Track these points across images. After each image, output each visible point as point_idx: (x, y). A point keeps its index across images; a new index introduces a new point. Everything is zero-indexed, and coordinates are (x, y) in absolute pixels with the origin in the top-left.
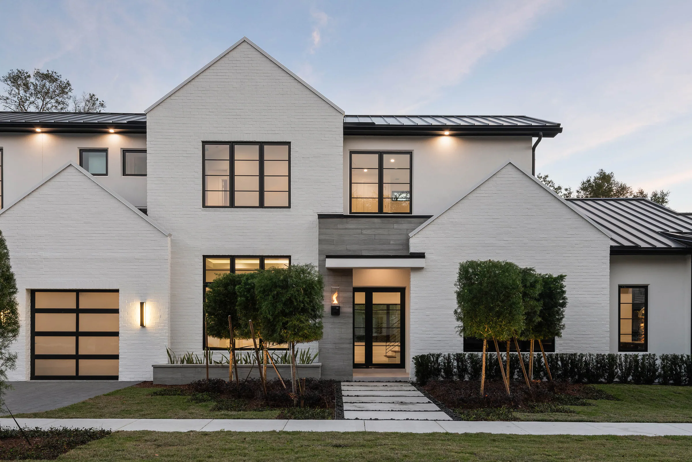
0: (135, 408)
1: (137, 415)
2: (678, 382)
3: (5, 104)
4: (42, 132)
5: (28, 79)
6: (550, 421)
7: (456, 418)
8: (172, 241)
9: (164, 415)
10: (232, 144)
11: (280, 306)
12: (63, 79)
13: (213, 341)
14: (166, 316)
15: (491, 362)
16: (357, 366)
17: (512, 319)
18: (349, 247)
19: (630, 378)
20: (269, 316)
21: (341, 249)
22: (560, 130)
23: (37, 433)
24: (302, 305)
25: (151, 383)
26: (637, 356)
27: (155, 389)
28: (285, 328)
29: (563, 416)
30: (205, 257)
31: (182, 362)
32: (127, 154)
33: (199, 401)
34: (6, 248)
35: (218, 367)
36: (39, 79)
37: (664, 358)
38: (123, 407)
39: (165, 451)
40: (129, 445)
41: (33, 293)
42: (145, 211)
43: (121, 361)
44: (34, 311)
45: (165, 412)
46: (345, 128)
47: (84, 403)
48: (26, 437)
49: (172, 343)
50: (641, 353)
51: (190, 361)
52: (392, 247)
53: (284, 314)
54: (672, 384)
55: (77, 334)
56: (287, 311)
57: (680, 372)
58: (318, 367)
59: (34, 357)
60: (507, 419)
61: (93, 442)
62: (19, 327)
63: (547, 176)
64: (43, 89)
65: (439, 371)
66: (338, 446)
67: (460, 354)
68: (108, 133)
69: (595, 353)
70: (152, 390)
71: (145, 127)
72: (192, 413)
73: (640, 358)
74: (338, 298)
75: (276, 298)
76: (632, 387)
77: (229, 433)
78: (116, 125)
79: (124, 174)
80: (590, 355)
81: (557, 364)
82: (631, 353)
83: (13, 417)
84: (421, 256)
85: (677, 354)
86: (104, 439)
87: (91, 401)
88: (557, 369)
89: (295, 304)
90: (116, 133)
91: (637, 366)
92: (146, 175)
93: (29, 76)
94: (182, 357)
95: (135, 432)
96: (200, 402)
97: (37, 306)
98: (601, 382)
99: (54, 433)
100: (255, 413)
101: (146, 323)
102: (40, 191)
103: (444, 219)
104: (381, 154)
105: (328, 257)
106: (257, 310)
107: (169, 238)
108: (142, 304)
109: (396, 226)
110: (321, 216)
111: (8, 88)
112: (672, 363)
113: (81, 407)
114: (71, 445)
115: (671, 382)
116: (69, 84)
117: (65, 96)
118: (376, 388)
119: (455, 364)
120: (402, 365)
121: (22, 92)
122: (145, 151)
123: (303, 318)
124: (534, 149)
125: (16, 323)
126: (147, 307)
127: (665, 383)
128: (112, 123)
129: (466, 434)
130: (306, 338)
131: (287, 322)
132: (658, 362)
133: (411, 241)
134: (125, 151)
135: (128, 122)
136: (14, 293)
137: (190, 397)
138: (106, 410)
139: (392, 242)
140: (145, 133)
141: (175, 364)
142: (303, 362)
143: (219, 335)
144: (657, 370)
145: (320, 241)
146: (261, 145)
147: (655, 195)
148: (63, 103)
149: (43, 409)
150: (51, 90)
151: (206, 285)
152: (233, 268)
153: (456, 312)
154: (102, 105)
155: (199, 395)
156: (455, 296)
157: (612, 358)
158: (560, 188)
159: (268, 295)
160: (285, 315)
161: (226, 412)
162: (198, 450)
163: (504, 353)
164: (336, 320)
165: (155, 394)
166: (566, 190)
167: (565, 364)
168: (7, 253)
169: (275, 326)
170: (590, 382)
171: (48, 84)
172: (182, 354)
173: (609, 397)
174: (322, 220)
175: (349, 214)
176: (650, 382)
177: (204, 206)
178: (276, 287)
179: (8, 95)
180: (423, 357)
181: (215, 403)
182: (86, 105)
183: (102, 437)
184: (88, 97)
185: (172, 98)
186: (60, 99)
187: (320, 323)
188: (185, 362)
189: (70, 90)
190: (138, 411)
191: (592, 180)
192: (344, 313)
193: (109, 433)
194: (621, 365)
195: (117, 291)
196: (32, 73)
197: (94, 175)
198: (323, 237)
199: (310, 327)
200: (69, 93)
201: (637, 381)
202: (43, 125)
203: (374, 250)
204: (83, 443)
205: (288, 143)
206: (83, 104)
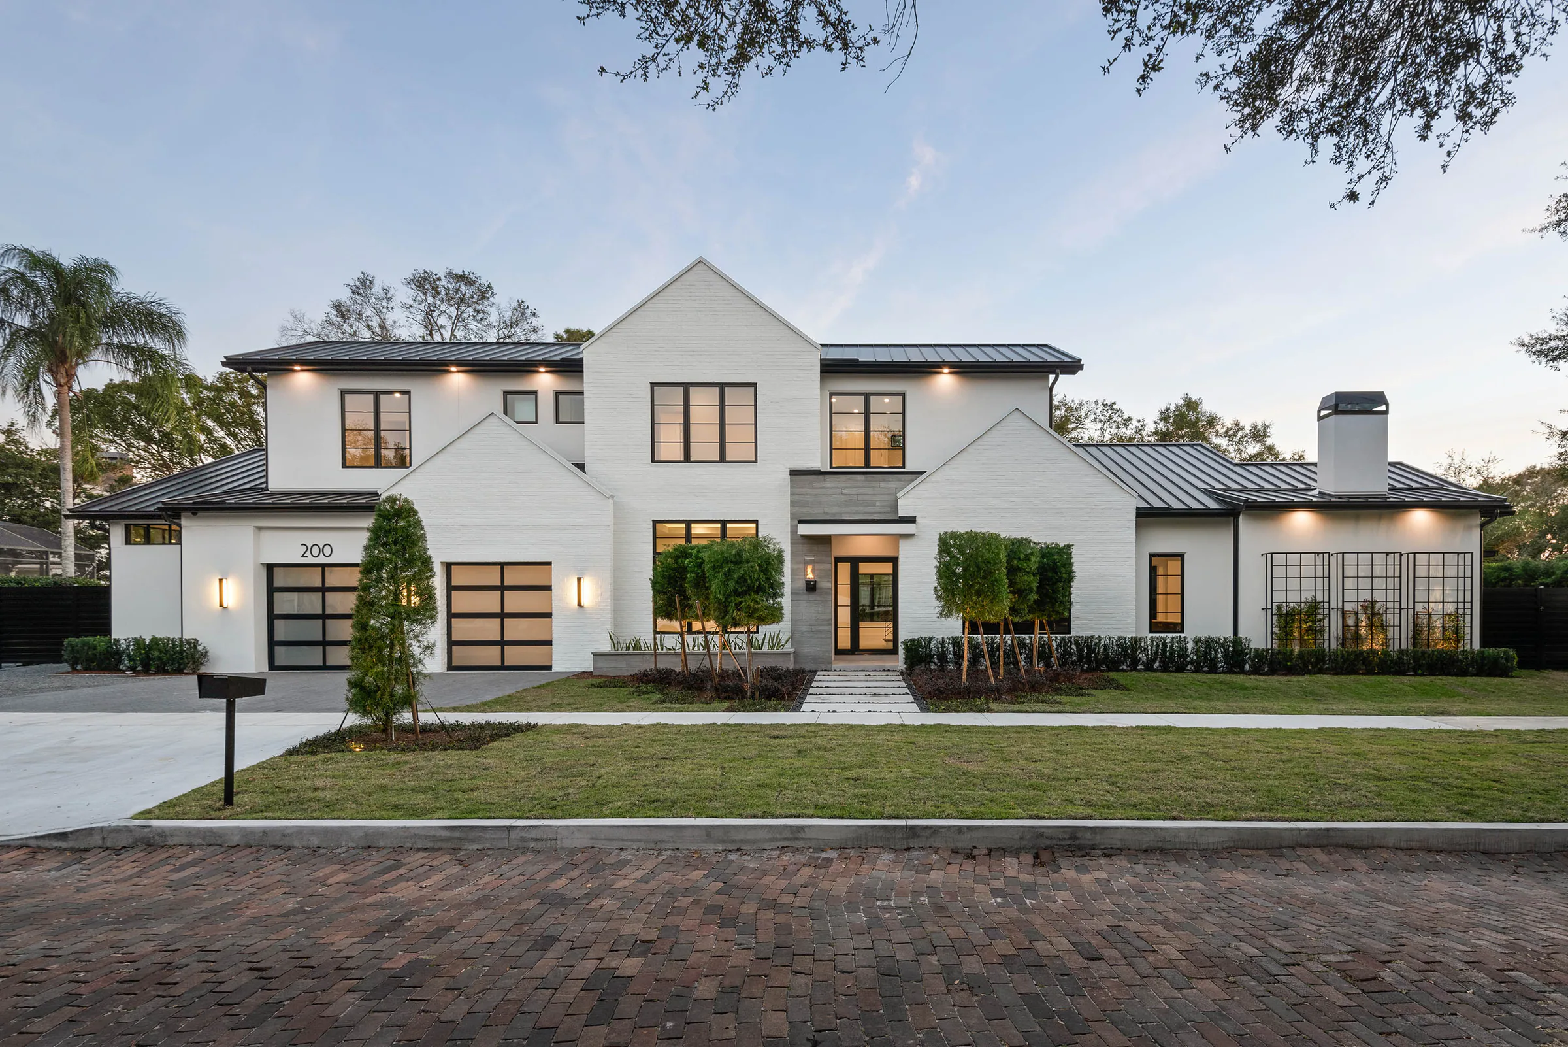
0: (567, 701)
1: (569, 708)
2: (1213, 670)
3: (409, 315)
4: (458, 371)
5: (438, 283)
6: (1026, 712)
7: (924, 709)
8: (615, 503)
9: (599, 708)
10: (687, 386)
11: (732, 585)
12: (484, 281)
13: (662, 623)
14: (608, 594)
15: (992, 647)
16: (838, 652)
17: (995, 598)
18: (826, 510)
19: (1157, 664)
20: (721, 597)
21: (817, 513)
22: (1081, 367)
23: (457, 727)
24: (757, 583)
25: (590, 674)
26: (1164, 639)
27: (593, 681)
28: (739, 610)
29: (1046, 706)
30: (655, 522)
31: (628, 648)
32: (561, 397)
33: (641, 693)
34: (422, 529)
35: (670, 654)
36: (451, 280)
37: (1197, 641)
38: (555, 700)
39: (591, 742)
40: (555, 737)
41: (449, 566)
42: (581, 467)
43: (554, 647)
44: (450, 588)
45: (601, 705)
46: (822, 365)
47: (509, 696)
48: (447, 731)
49: (616, 626)
50: (1170, 635)
51: (637, 647)
52: (878, 510)
53: (736, 593)
54: (1207, 672)
55: (502, 616)
56: (740, 590)
57: (1216, 657)
58: (789, 654)
59: (451, 643)
60: (980, 710)
61: (518, 734)
62: (437, 613)
63: (1114, 403)
64: (457, 293)
65: (932, 657)
66: (775, 737)
67: (957, 638)
68: (538, 372)
69: (1115, 634)
70: (591, 681)
71: (582, 366)
72: (630, 706)
73: (1168, 641)
74: (813, 571)
75: (728, 575)
76: (1159, 674)
77: (666, 726)
78: (547, 364)
79: (558, 421)
80: (1110, 638)
81: (1071, 648)
82: (1158, 635)
83: (434, 710)
84: (912, 520)
85: (1212, 636)
86: (530, 732)
87: (518, 695)
88: (1071, 654)
89: (749, 582)
90: (546, 372)
91: (1164, 650)
92: (583, 423)
93: (439, 279)
94: (628, 642)
95: (563, 726)
96: (643, 693)
97: (454, 583)
98: (1123, 670)
99: (475, 726)
100: (701, 705)
101: (584, 602)
102: (457, 445)
103: (938, 477)
104: (867, 396)
105: (801, 522)
106: (707, 588)
107: (611, 501)
108: (579, 579)
109: (883, 484)
110: (794, 473)
111: (412, 293)
112: (1206, 648)
113: (506, 701)
114: (493, 738)
115: (1206, 669)
116: (490, 287)
117: (486, 303)
118: (856, 678)
119: (951, 649)
120: (895, 651)
121: (430, 299)
122: (582, 393)
123: (758, 598)
124: (1051, 389)
125: (434, 609)
126: (585, 583)
127: (1198, 670)
128: (543, 361)
129: (922, 726)
130: (763, 620)
131: (741, 603)
132: (1190, 646)
133: (900, 502)
134: (558, 394)
135: (562, 360)
136: (432, 576)
137: (632, 689)
138: (534, 704)
139: (878, 504)
140: (582, 371)
141: (620, 651)
142: (773, 647)
143: (669, 616)
144: (1188, 656)
145: (793, 503)
146: (722, 386)
147: (1255, 427)
148: (484, 312)
149: (464, 703)
150: (468, 295)
151: (655, 554)
152: (688, 536)
153: (935, 590)
154: (534, 314)
155: (643, 687)
156: (935, 570)
157: (1135, 641)
158: (1130, 419)
159: (718, 572)
160: (739, 595)
161: (669, 705)
162: (626, 741)
163: (1008, 636)
164: (812, 597)
165: (593, 686)
166: (1139, 421)
167: (1080, 650)
168: (424, 534)
169: (728, 606)
170: (1109, 670)
171: (463, 288)
172: (628, 639)
173: (1119, 687)
174: (795, 478)
175: (829, 470)
176: (1181, 669)
177: (653, 461)
178: (727, 563)
179: (412, 302)
180: (912, 640)
181: (660, 696)
182: (513, 314)
183: (528, 730)
184: (515, 304)
185: (613, 330)
186: (479, 308)
187: (779, 603)
188: (631, 649)
189: (493, 295)
190: (570, 704)
191: (1172, 408)
192: (821, 588)
193: (535, 726)
194: (1146, 649)
195: (550, 564)
196: (442, 274)
197: (518, 422)
198: (796, 498)
199: (767, 608)
200: (491, 299)
201: (1165, 669)
202: (458, 363)
203: (857, 513)
204: (507, 735)
205: (754, 385)
206: (510, 313)
